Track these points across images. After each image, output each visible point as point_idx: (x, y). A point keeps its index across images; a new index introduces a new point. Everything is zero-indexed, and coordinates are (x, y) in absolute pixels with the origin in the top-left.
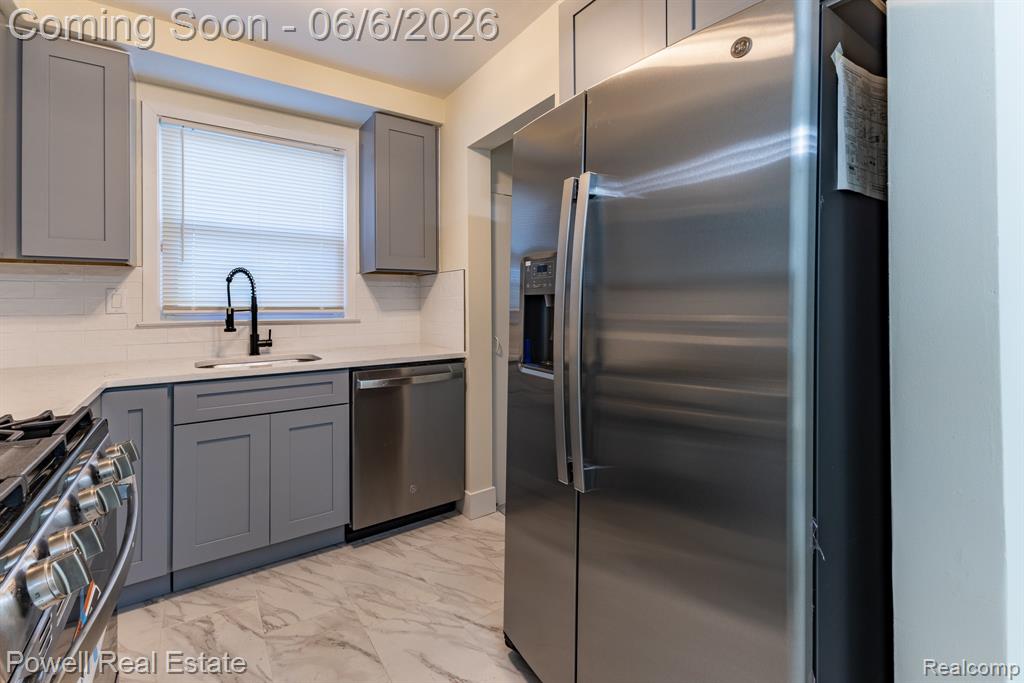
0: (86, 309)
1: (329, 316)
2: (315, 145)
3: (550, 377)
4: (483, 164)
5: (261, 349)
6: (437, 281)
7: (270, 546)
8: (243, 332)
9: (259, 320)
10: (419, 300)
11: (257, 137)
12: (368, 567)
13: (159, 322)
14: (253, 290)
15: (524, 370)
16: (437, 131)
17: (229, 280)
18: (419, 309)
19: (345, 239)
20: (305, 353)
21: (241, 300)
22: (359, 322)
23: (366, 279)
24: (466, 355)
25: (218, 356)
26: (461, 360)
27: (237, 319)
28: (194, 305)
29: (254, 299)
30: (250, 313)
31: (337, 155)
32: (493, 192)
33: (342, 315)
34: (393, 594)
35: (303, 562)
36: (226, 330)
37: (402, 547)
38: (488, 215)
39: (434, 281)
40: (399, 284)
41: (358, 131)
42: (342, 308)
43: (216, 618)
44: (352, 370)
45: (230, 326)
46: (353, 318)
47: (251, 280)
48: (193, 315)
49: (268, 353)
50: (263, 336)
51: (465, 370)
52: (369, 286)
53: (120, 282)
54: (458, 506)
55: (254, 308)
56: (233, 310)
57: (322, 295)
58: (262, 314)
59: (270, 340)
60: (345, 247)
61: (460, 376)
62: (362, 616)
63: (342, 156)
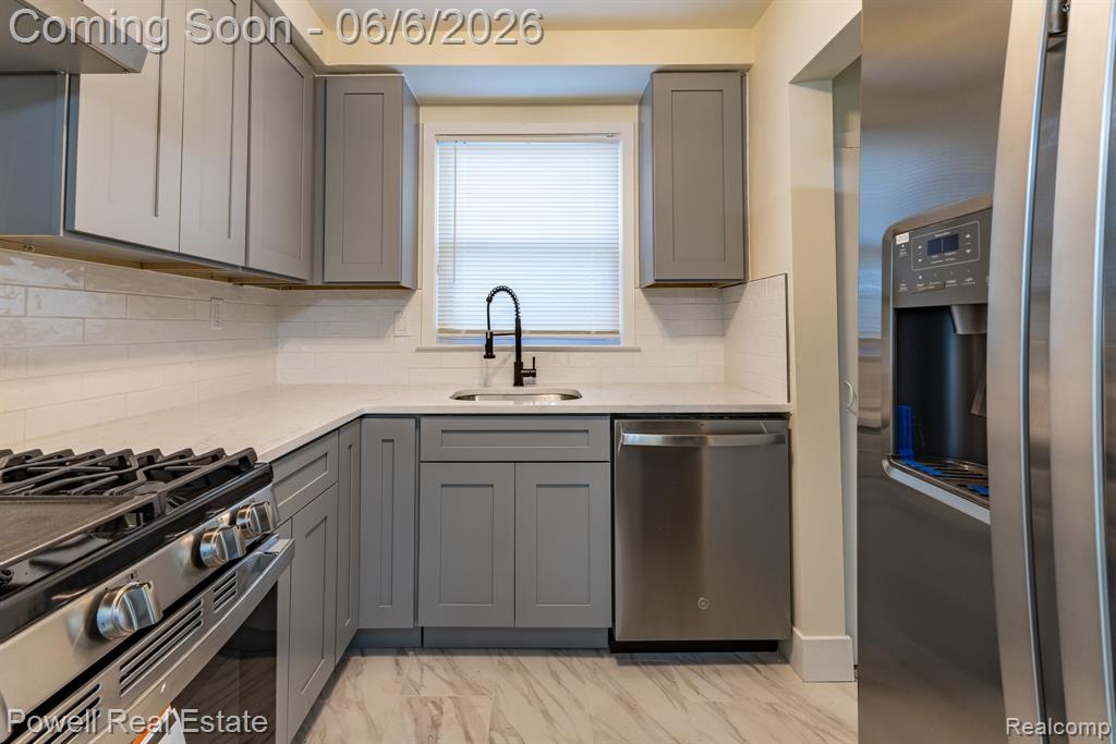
0: (379, 332)
1: (601, 343)
2: (585, 134)
3: (981, 514)
4: (819, 105)
5: (525, 379)
6: (746, 292)
7: (514, 629)
8: (505, 360)
9: (523, 345)
10: (721, 324)
11: (524, 138)
13: (434, 345)
14: (517, 311)
15: (897, 475)
16: (743, 78)
17: (489, 300)
18: (723, 333)
19: (621, 246)
20: (569, 388)
21: (504, 322)
22: (639, 350)
23: (647, 296)
24: (792, 408)
25: (485, 385)
26: (783, 416)
27: (497, 343)
28: (465, 328)
29: (518, 321)
30: (514, 336)
31: (612, 143)
32: (839, 145)
33: (617, 341)
36: (485, 357)
38: (829, 183)
39: (742, 295)
40: (692, 300)
41: (636, 107)
42: (617, 332)
44: (614, 416)
45: (489, 353)
46: (631, 345)
47: (514, 299)
48: (464, 339)
49: (533, 384)
50: (527, 365)
51: (789, 432)
53: (404, 306)
54: (781, 646)
55: (518, 332)
56: (491, 334)
57: (594, 317)
58: (528, 339)
59: (534, 369)
60: (621, 255)
61: (784, 440)
63: (617, 142)
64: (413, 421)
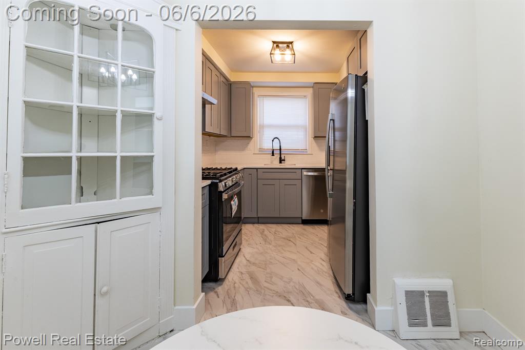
0: (243, 148)
1: (302, 152)
2: (298, 96)
5: (282, 161)
7: (280, 217)
8: (277, 157)
9: (282, 153)
12: (305, 230)
13: (258, 152)
14: (280, 144)
17: (273, 141)
19: (308, 126)
21: (277, 147)
22: (312, 154)
23: (314, 139)
27: (275, 152)
28: (266, 148)
29: (280, 146)
30: (279, 151)
31: (305, 98)
33: (307, 152)
34: (307, 236)
35: (289, 225)
36: (272, 155)
37: (316, 228)
41: (311, 89)
42: (306, 150)
43: (266, 229)
44: (302, 169)
46: (310, 153)
47: (279, 141)
48: (266, 151)
49: (284, 162)
50: (283, 158)
52: (316, 142)
53: (249, 142)
55: (280, 149)
56: (274, 150)
57: (300, 146)
58: (283, 151)
59: (285, 159)
62: (297, 238)
63: (307, 98)
64: (256, 170)
